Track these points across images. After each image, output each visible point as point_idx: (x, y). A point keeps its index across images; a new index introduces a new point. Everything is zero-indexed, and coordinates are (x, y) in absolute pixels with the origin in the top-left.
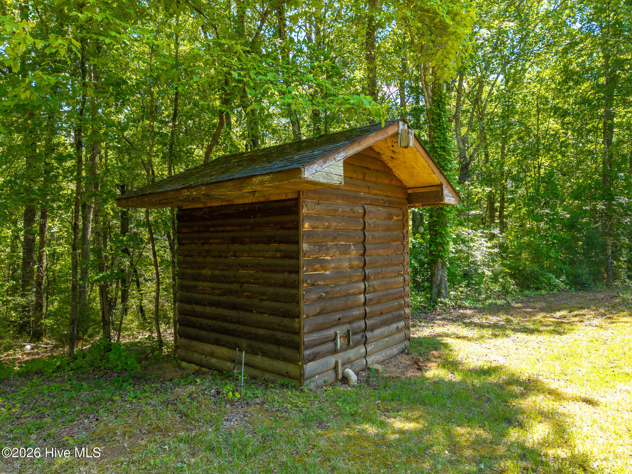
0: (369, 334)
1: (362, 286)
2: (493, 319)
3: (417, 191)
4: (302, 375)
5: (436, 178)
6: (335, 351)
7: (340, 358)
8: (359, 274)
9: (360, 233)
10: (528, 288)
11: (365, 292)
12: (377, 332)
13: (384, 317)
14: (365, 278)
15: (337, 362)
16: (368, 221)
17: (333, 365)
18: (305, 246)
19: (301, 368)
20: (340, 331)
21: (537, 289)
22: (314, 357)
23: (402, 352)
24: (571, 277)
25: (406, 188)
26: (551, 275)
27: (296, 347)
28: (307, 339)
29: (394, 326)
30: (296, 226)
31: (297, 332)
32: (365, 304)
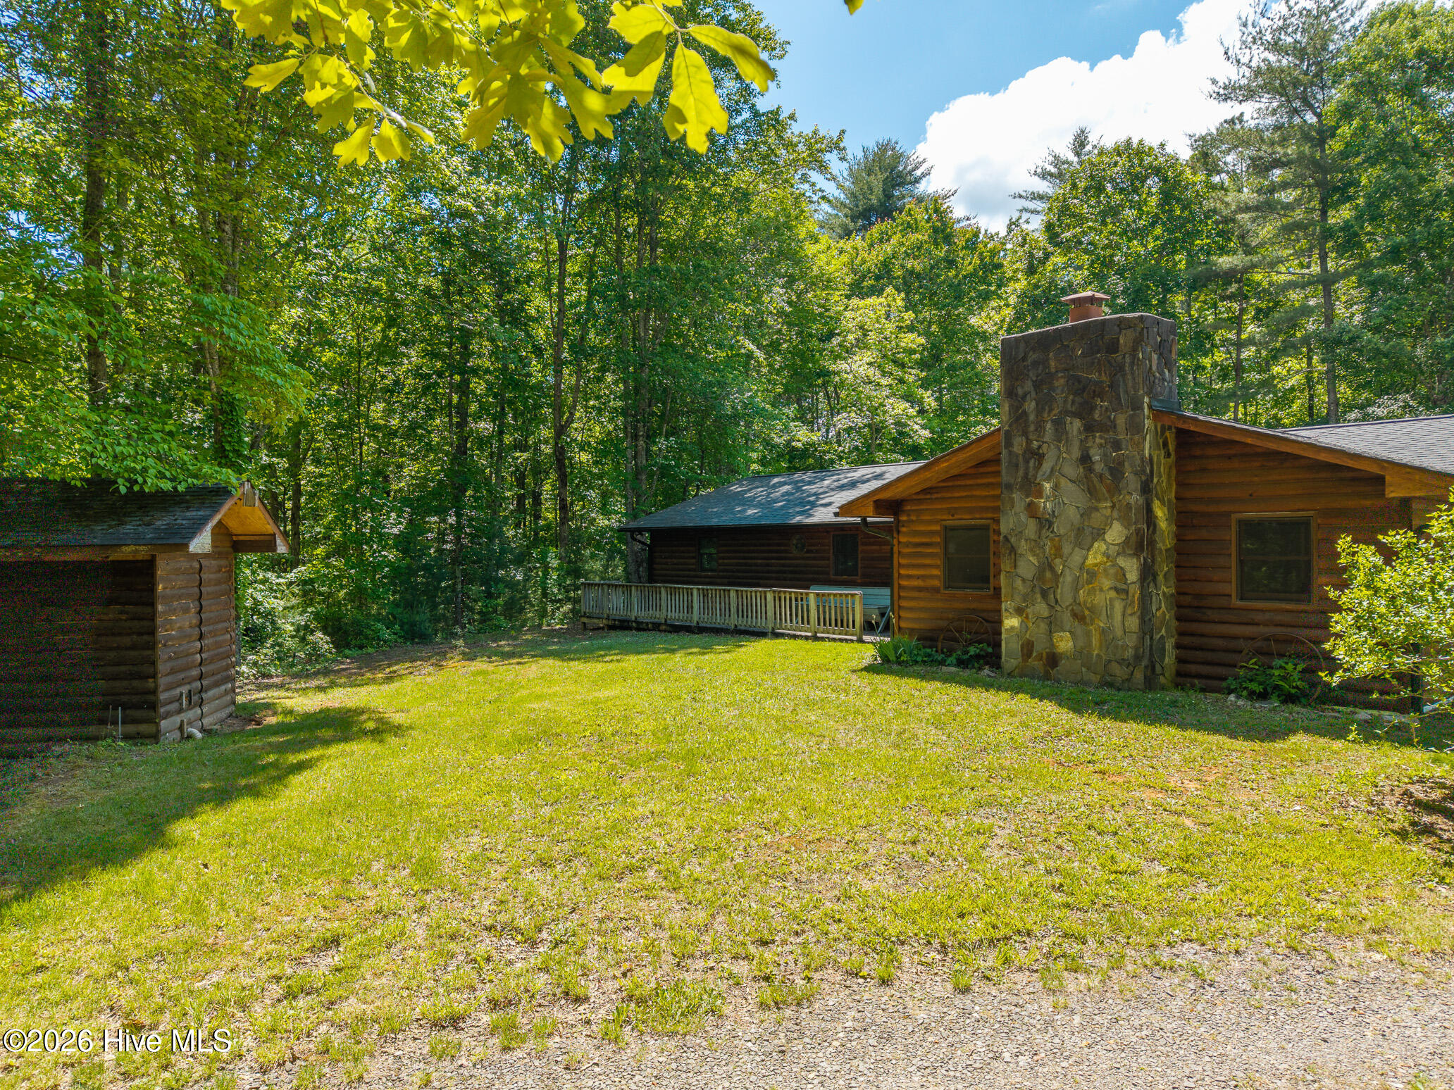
0: (204, 695)
1: (198, 644)
2: (315, 683)
3: (242, 538)
4: (158, 731)
5: (270, 528)
6: (180, 711)
7: (186, 716)
8: (197, 631)
9: (197, 590)
10: (348, 646)
11: (201, 652)
12: (211, 693)
13: (215, 678)
14: (201, 637)
15: (182, 722)
16: (204, 576)
17: (178, 725)
18: (160, 608)
19: (157, 724)
20: (185, 689)
21: (361, 647)
22: (168, 715)
23: (230, 716)
24: (406, 627)
25: (231, 535)
26: (379, 625)
27: (153, 706)
28: (163, 697)
29: (223, 688)
30: (152, 589)
31: (154, 692)
32: (201, 664)
